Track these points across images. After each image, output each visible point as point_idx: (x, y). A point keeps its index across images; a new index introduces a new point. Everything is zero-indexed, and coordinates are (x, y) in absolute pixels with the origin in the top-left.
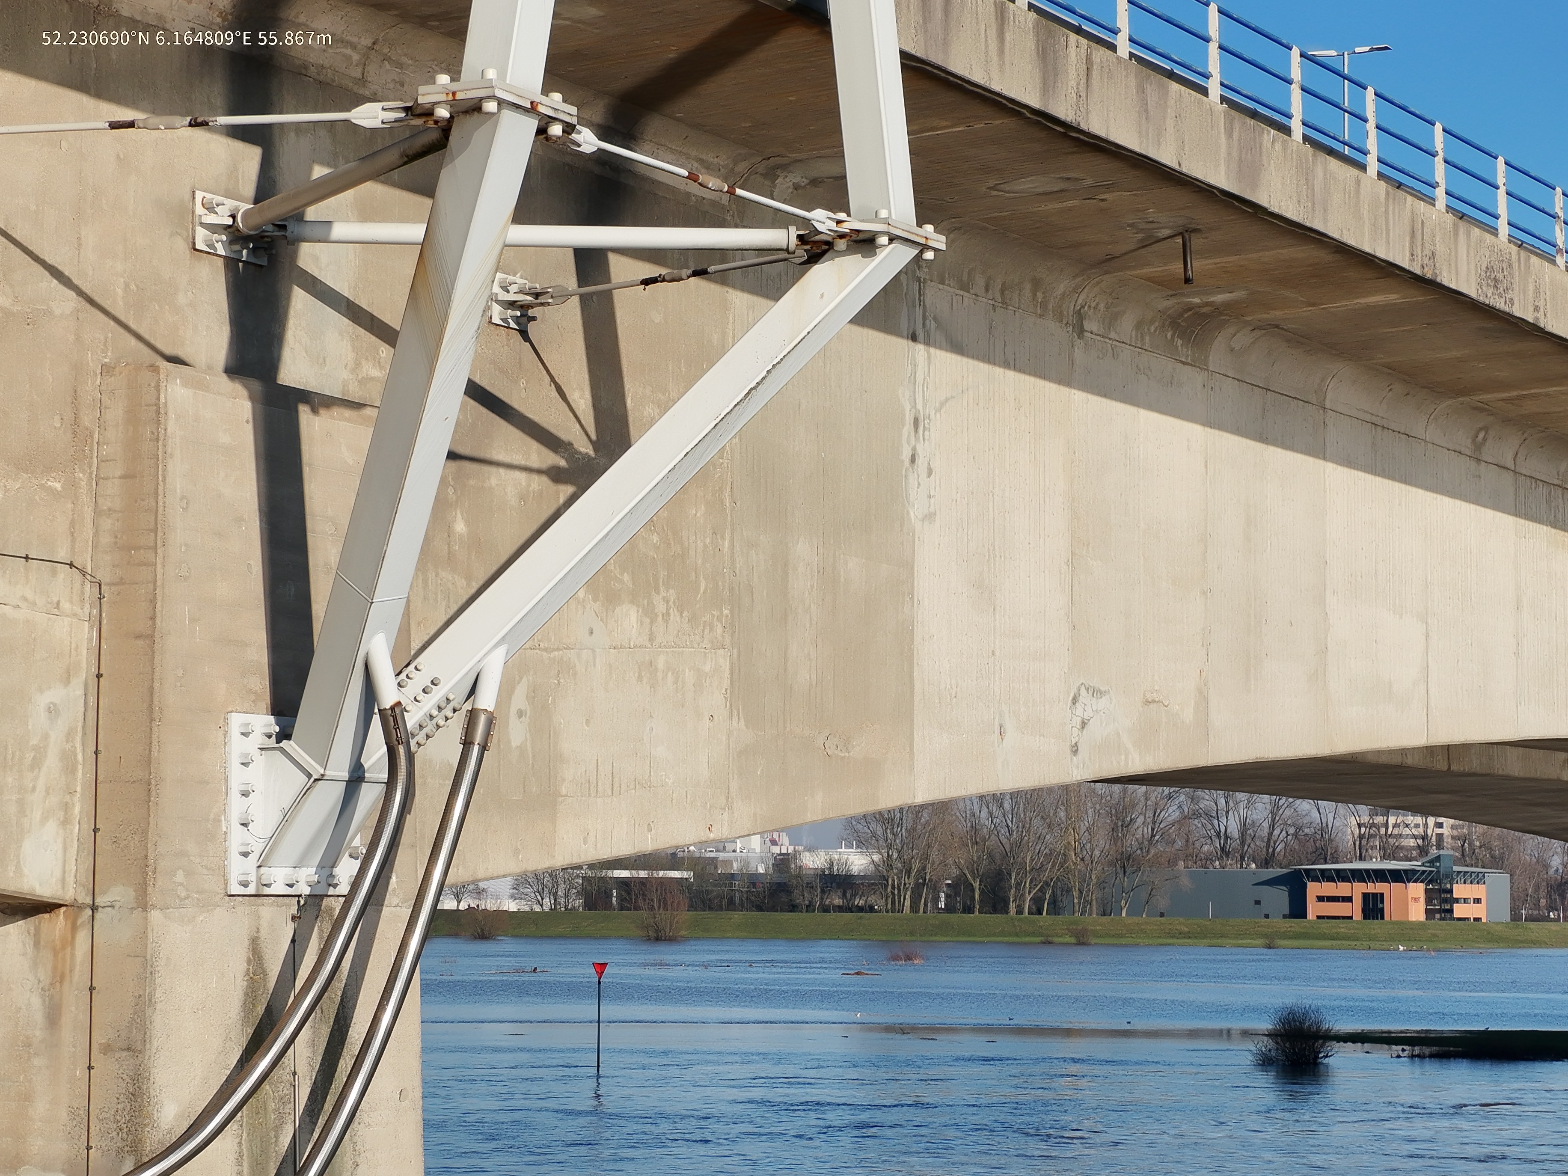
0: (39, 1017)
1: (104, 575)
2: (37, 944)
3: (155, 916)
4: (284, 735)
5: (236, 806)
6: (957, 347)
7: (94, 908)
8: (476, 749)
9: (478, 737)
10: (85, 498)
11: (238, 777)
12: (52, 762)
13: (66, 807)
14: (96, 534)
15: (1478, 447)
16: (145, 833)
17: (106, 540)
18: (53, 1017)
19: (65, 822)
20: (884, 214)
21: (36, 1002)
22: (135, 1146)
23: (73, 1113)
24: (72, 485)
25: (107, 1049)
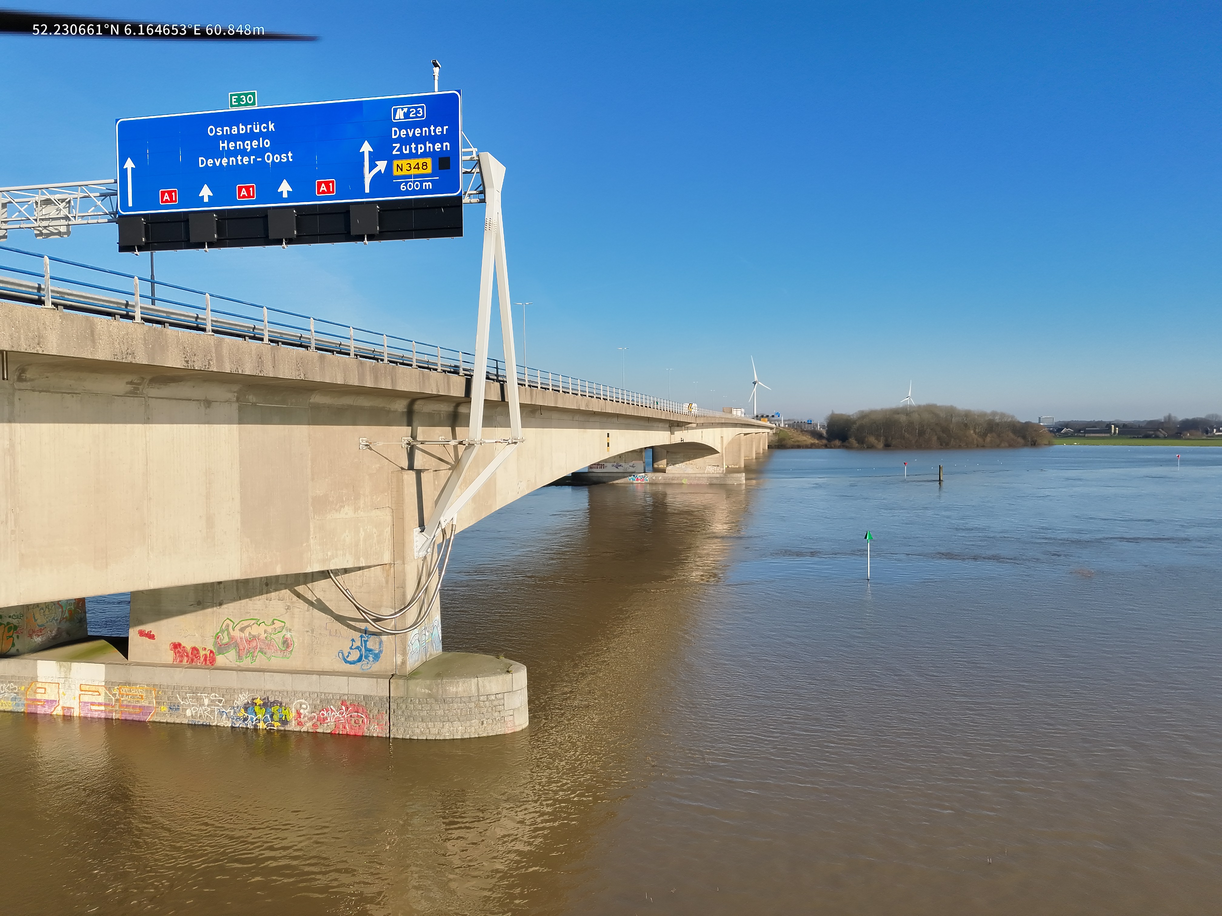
0: (384, 582)
1: (394, 509)
2: (383, 570)
3: (406, 565)
4: (422, 531)
5: (415, 544)
6: (501, 427)
7: (394, 564)
8: (453, 531)
9: (454, 530)
10: (390, 495)
11: (415, 539)
12: (387, 540)
13: (389, 547)
14: (391, 501)
15: (573, 418)
16: (404, 552)
17: (393, 502)
18: (387, 582)
19: (389, 550)
20: (518, 438)
21: (383, 579)
22: (404, 604)
23: (392, 598)
24: (388, 494)
25: (398, 588)
